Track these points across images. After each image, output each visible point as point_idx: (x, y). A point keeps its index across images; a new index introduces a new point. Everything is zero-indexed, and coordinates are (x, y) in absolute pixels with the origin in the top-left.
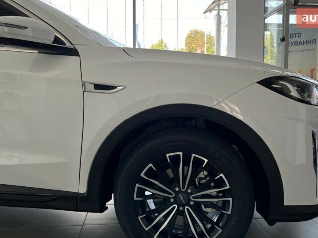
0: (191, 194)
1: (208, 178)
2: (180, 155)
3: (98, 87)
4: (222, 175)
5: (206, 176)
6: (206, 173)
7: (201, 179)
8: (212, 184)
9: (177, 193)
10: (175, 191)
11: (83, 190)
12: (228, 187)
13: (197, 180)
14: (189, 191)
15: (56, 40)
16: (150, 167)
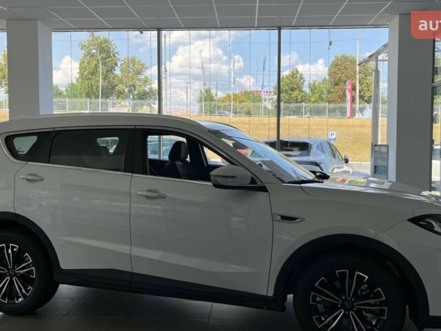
0: (355, 302)
1: (368, 290)
2: (346, 272)
3: (284, 218)
4: (379, 289)
5: (366, 289)
6: (366, 286)
7: (362, 290)
8: (372, 296)
9: (343, 301)
10: (342, 300)
11: (271, 294)
12: (384, 299)
13: (359, 292)
14: (353, 300)
15: (253, 181)
16: (323, 280)
